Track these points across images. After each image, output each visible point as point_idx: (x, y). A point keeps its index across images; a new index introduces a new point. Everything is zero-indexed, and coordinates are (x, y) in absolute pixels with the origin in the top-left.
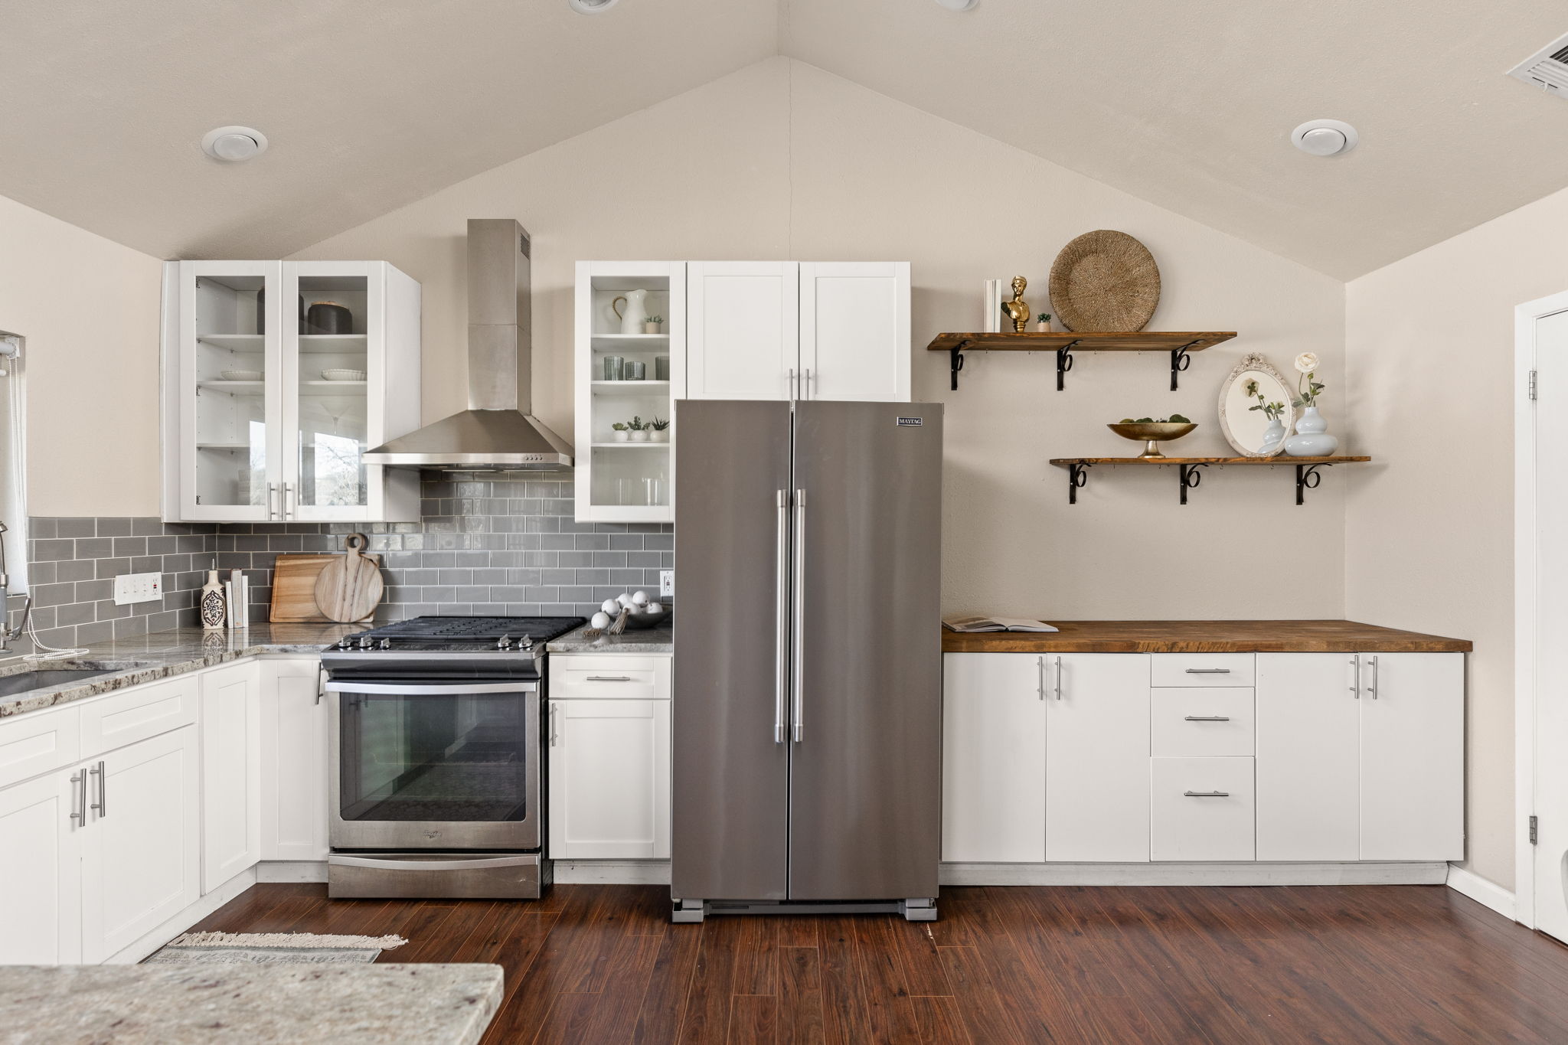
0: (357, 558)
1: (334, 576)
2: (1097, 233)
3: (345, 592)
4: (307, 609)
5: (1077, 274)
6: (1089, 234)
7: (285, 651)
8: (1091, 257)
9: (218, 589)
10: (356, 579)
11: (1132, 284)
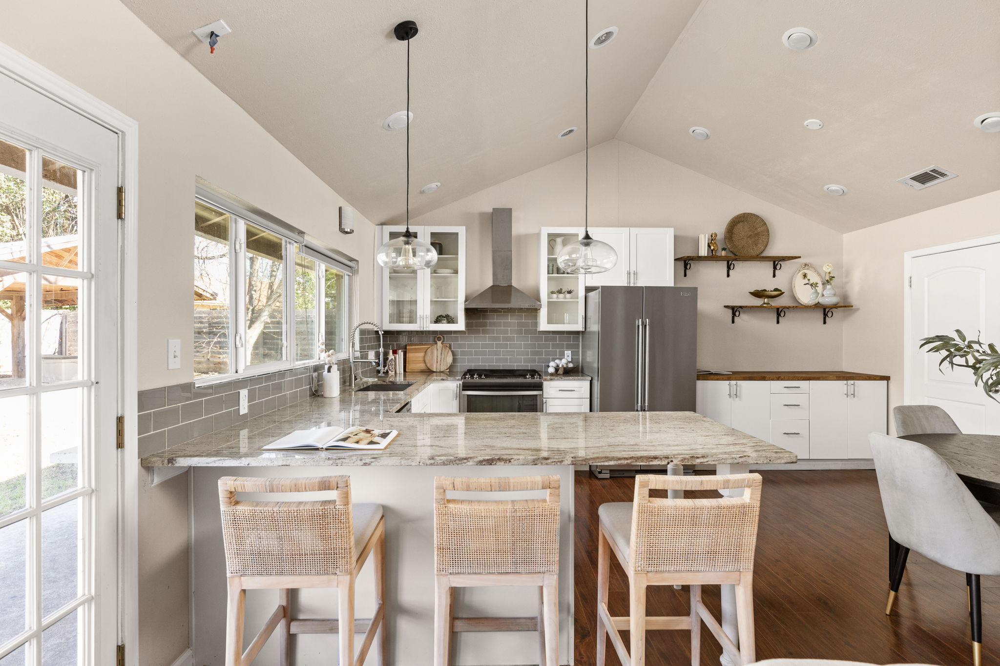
0: (441, 345)
1: (432, 353)
2: (744, 214)
3: (437, 359)
4: (422, 366)
5: (735, 230)
6: (741, 214)
7: (443, 380)
8: (741, 224)
9: (393, 357)
10: (441, 353)
11: (757, 234)
